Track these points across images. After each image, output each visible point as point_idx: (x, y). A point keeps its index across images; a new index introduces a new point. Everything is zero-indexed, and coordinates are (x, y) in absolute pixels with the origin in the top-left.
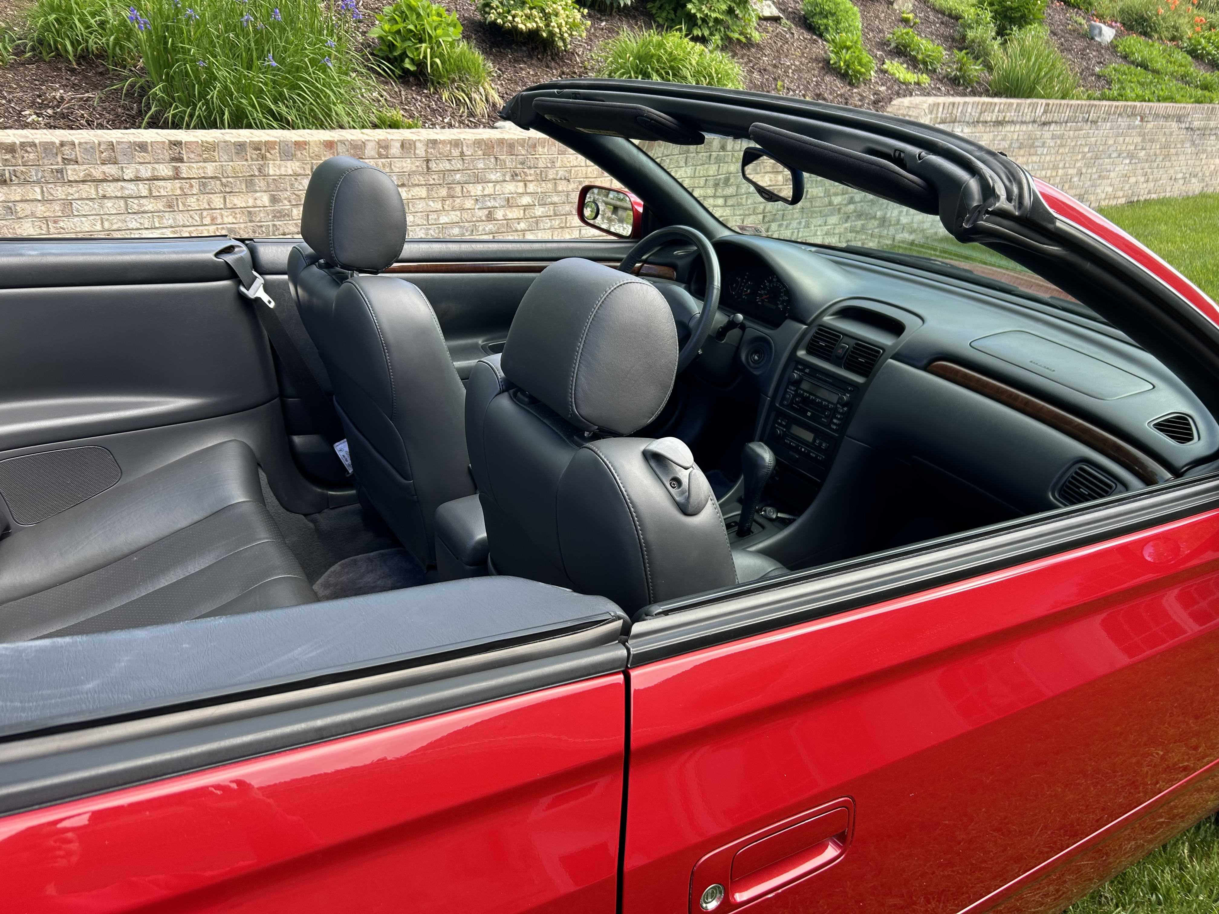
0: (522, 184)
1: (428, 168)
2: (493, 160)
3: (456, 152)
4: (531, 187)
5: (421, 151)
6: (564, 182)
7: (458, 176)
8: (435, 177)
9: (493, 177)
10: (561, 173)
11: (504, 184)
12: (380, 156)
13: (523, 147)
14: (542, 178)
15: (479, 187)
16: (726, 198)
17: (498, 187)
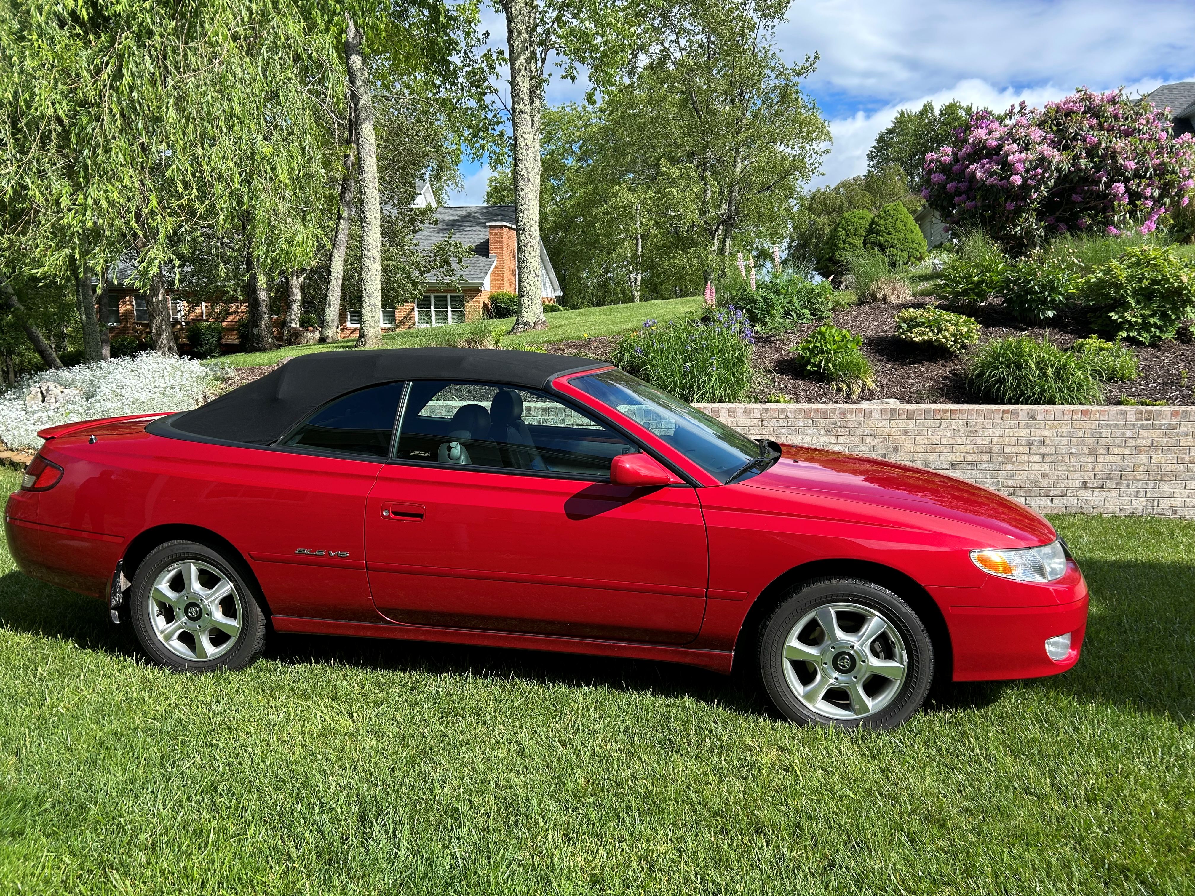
0: (834, 437)
1: (762, 425)
2: (810, 421)
3: (783, 416)
4: (841, 440)
5: (757, 415)
6: (872, 438)
7: (784, 431)
8: (768, 430)
9: (811, 432)
10: (867, 432)
11: (820, 437)
12: (730, 417)
13: (834, 413)
14: (851, 433)
15: (800, 438)
16: (1043, 455)
17: (814, 438)
